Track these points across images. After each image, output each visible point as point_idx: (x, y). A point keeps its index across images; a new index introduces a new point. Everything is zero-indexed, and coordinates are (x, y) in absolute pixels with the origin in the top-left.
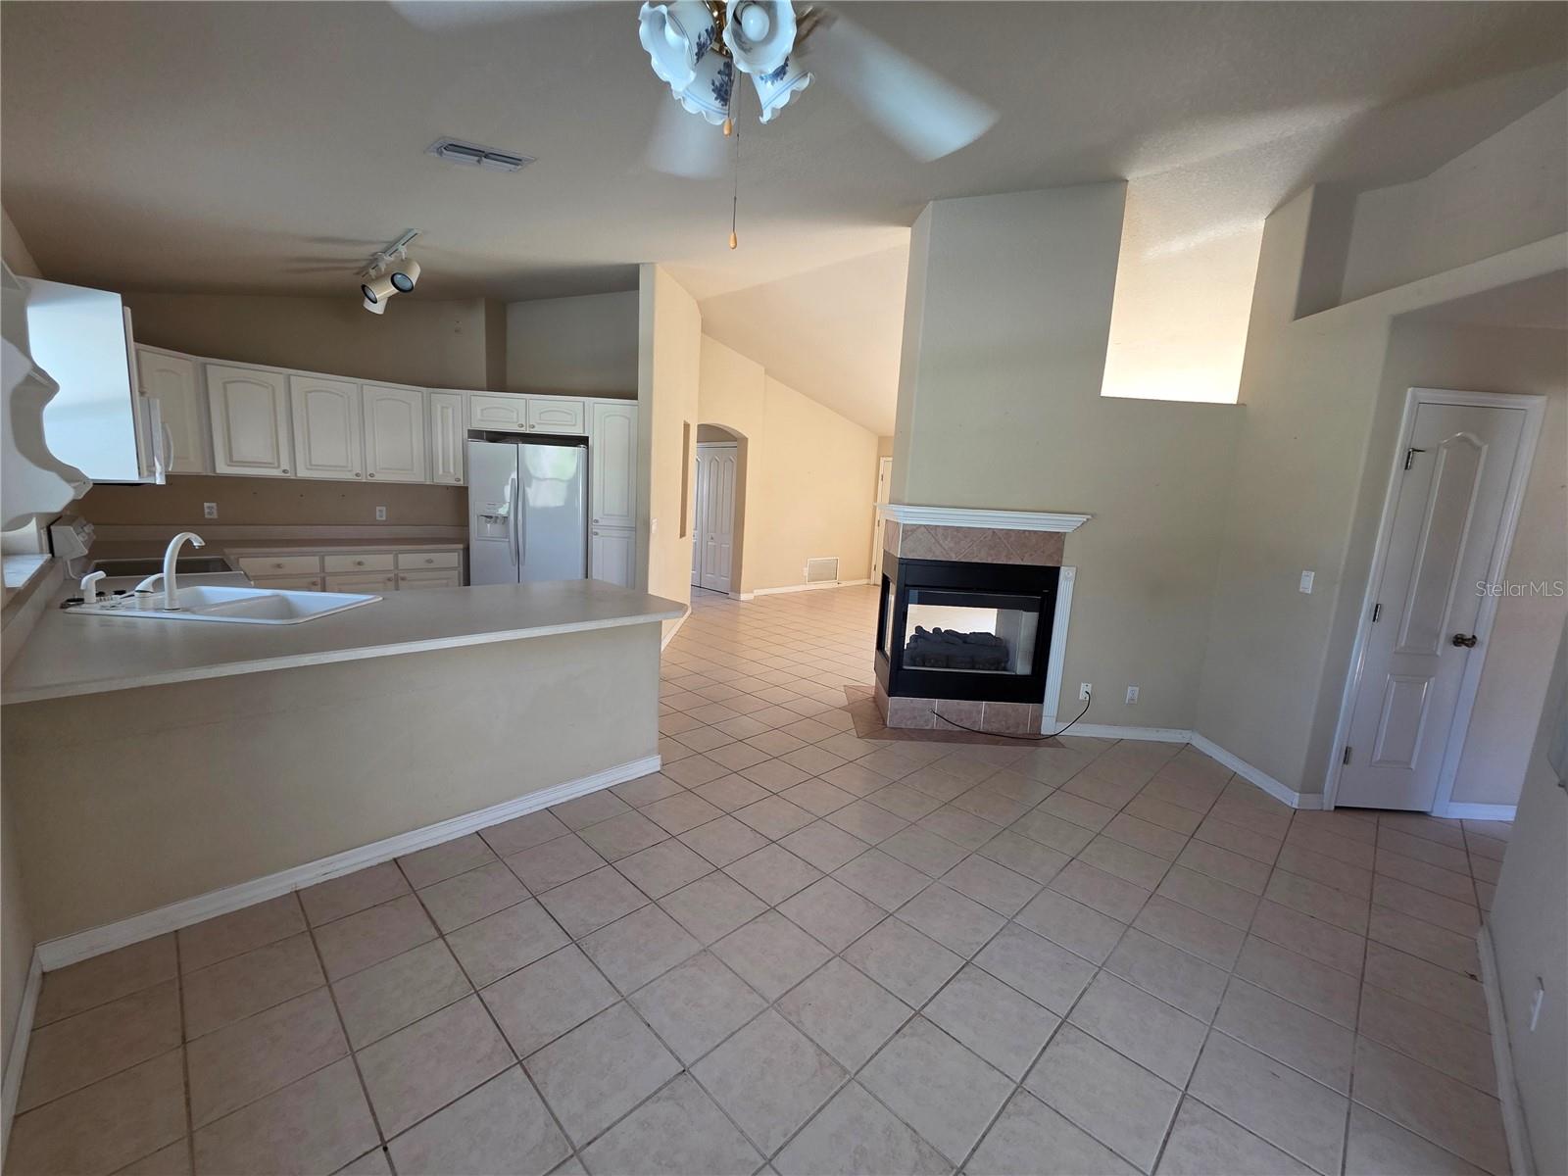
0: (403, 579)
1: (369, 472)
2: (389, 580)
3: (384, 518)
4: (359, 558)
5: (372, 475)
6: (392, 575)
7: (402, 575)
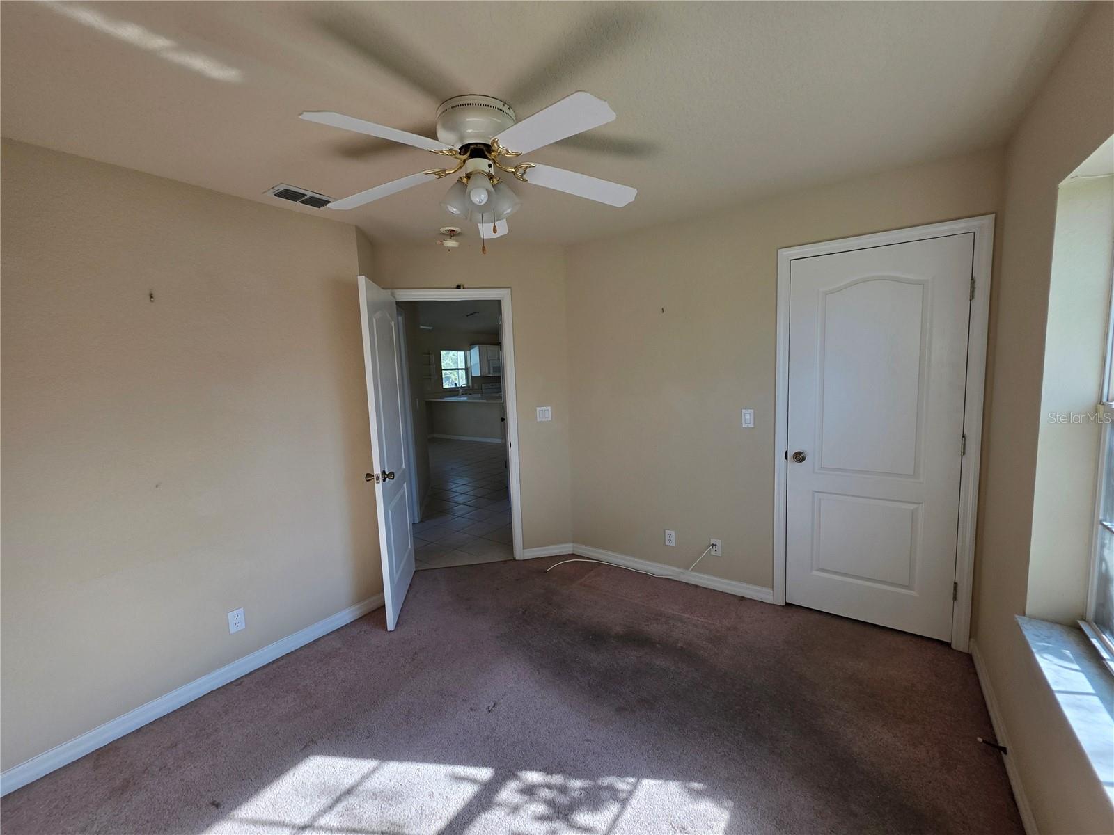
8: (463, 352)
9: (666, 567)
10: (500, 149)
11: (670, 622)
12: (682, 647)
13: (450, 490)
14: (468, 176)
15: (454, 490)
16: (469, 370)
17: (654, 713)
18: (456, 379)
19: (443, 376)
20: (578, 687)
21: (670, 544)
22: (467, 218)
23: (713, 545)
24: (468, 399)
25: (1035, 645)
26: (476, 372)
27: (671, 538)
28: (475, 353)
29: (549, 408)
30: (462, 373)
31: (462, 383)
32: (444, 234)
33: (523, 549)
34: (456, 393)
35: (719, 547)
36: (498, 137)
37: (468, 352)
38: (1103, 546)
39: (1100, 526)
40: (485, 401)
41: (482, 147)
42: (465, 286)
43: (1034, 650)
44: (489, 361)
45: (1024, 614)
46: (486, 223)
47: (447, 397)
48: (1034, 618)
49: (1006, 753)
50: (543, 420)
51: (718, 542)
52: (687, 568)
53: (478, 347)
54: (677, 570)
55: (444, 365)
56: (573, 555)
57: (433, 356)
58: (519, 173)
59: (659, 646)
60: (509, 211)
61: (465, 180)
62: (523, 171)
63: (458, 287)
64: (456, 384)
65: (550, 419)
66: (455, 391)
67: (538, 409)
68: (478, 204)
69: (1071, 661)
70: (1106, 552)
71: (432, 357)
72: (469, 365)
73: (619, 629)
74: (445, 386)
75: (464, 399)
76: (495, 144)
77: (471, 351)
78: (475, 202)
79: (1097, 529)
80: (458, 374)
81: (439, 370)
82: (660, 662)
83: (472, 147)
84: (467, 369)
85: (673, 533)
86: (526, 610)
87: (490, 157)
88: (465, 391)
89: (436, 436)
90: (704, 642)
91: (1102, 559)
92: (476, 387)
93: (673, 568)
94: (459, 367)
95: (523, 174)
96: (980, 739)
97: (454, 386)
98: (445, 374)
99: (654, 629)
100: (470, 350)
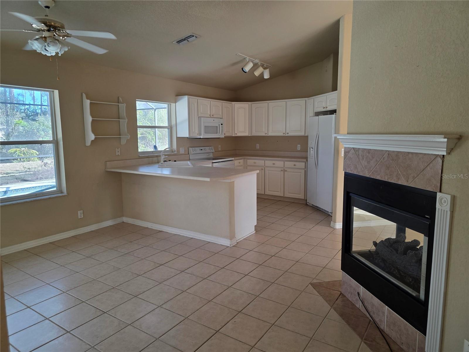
0: (286, 171)
1: (287, 132)
2: (282, 170)
3: (300, 149)
4: (274, 162)
5: (288, 133)
6: (283, 169)
7: (285, 169)
16: (174, 129)
24: (172, 172)
26: (184, 132)
31: (163, 146)
34: (155, 159)
37: (173, 104)
44: (200, 118)
53: (186, 98)
55: (139, 121)
57: (125, 105)
64: (155, 147)
71: (123, 107)
72: (173, 123)
75: (166, 172)
77: (177, 104)
81: (134, 127)
84: (170, 128)
89: (125, 219)
92: (182, 151)
97: (153, 150)
100: (175, 102)
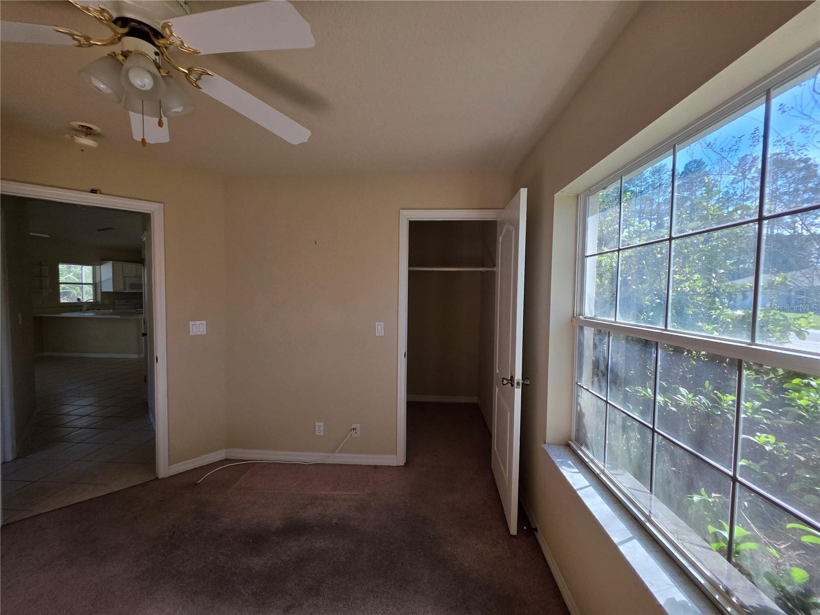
8: (90, 267)
9: (316, 454)
10: (172, 38)
11: (324, 502)
12: (336, 523)
13: (67, 414)
14: (126, 54)
15: (70, 413)
16: (99, 285)
17: (321, 599)
18: (78, 294)
19: (61, 291)
20: (240, 602)
21: (319, 434)
22: (120, 101)
23: (354, 429)
24: (96, 315)
25: (557, 461)
26: (108, 287)
27: (320, 427)
28: (106, 270)
29: (204, 322)
30: (89, 289)
31: (88, 298)
32: (77, 130)
33: (169, 464)
34: (79, 308)
35: (358, 431)
36: (172, 22)
37: (98, 267)
38: (578, 396)
39: (576, 385)
40: (119, 317)
41: (146, 29)
42: (102, 192)
43: (558, 465)
44: (124, 277)
45: (545, 443)
46: (147, 115)
47: (65, 312)
48: (550, 444)
49: (537, 532)
50: (197, 334)
51: (358, 426)
52: (333, 451)
53: (111, 263)
54: (325, 454)
55: (62, 279)
56: (227, 460)
57: (48, 268)
58: (193, 77)
59: (316, 528)
60: (179, 109)
61: (121, 58)
62: (197, 76)
63: (94, 191)
64: (79, 299)
65: (205, 333)
66: (78, 306)
67: (191, 323)
68: (139, 88)
69: (573, 468)
70: (580, 400)
72: (98, 280)
73: (278, 524)
74: (63, 300)
75: (90, 315)
76: (167, 29)
77: (102, 266)
78: (136, 85)
79: (575, 387)
80: (82, 289)
81: (56, 283)
82: (320, 544)
83: (133, 24)
84: (95, 284)
85: (322, 424)
86: (174, 533)
87: (157, 44)
88: (90, 306)
90: (353, 513)
91: (578, 404)
92: (107, 303)
93: (321, 454)
94: (84, 282)
95: (197, 80)
96: (525, 528)
97: (77, 301)
98: (64, 289)
99: (311, 513)
100: (100, 265)
